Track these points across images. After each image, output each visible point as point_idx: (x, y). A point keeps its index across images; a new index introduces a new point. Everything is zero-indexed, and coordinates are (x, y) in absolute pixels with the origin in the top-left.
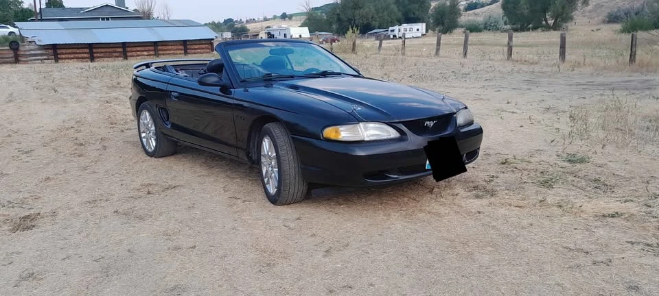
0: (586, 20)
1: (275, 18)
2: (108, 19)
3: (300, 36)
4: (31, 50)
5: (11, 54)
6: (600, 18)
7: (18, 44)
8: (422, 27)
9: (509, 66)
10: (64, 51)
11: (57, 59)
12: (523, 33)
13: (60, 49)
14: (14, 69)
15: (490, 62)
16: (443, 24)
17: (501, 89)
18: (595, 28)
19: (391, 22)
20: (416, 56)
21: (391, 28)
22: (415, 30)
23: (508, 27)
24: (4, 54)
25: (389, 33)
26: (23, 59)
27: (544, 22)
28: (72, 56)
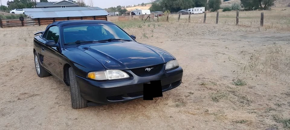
0: (281, 5)
1: (139, 5)
2: (64, 7)
3: (146, 14)
4: (29, 21)
5: (20, 22)
6: (287, 4)
7: (23, 18)
8: (203, 9)
9: (236, 28)
10: (43, 21)
11: (40, 25)
12: (250, 11)
13: (41, 20)
14: (20, 29)
15: (228, 26)
16: (213, 7)
17: (226, 40)
18: (284, 9)
19: (190, 7)
20: (195, 23)
21: (189, 9)
22: (200, 10)
23: (243, 8)
24: (17, 22)
25: (188, 11)
26: (26, 24)
27: (260, 6)
28: (46, 23)
